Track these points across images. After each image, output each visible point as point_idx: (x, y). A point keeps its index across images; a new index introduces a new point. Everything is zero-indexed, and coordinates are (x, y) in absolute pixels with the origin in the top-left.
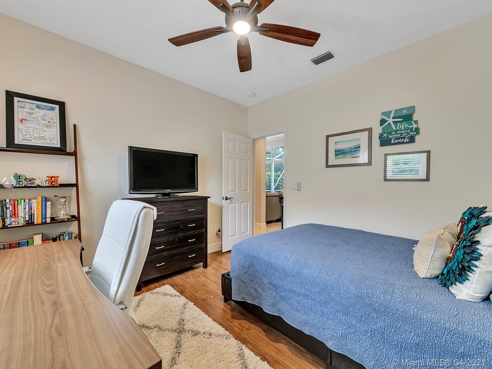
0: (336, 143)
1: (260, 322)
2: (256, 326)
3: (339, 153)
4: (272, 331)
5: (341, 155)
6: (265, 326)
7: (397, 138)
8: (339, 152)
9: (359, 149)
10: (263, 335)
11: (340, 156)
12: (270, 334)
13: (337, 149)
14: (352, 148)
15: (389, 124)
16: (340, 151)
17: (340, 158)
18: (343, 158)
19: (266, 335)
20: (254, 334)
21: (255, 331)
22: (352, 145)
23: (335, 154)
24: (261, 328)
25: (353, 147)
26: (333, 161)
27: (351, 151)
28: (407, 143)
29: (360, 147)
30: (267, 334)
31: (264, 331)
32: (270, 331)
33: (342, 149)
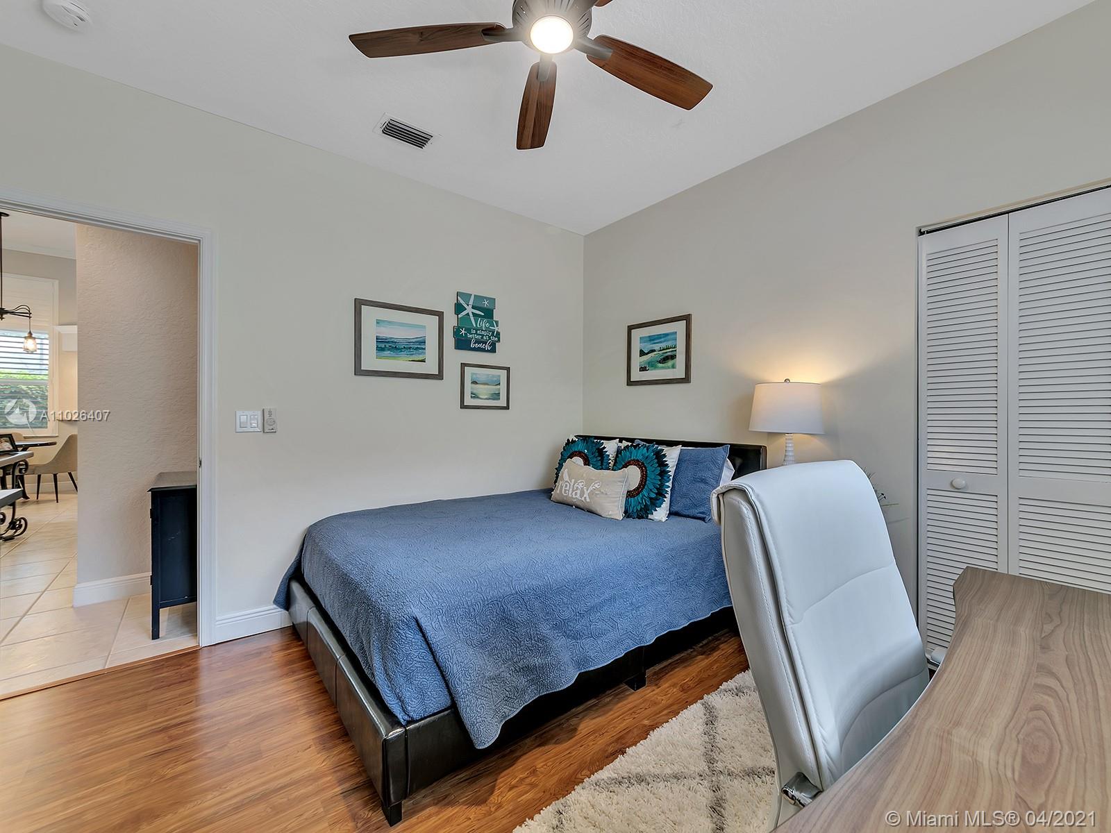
0: (378, 322)
1: (512, 748)
2: (527, 756)
3: (385, 346)
4: (545, 732)
5: (389, 352)
6: (528, 739)
7: (477, 342)
8: (386, 344)
9: (423, 347)
10: (552, 750)
11: (387, 353)
12: (553, 737)
13: (381, 335)
14: (412, 340)
15: (468, 314)
16: (388, 342)
17: (387, 357)
18: (394, 358)
19: (556, 743)
20: (551, 763)
21: (542, 760)
22: (411, 335)
23: (377, 347)
24: (534, 748)
25: (414, 341)
26: (371, 360)
27: (410, 348)
28: (488, 351)
29: (425, 342)
30: (554, 741)
31: (543, 746)
32: (544, 735)
33: (391, 338)
